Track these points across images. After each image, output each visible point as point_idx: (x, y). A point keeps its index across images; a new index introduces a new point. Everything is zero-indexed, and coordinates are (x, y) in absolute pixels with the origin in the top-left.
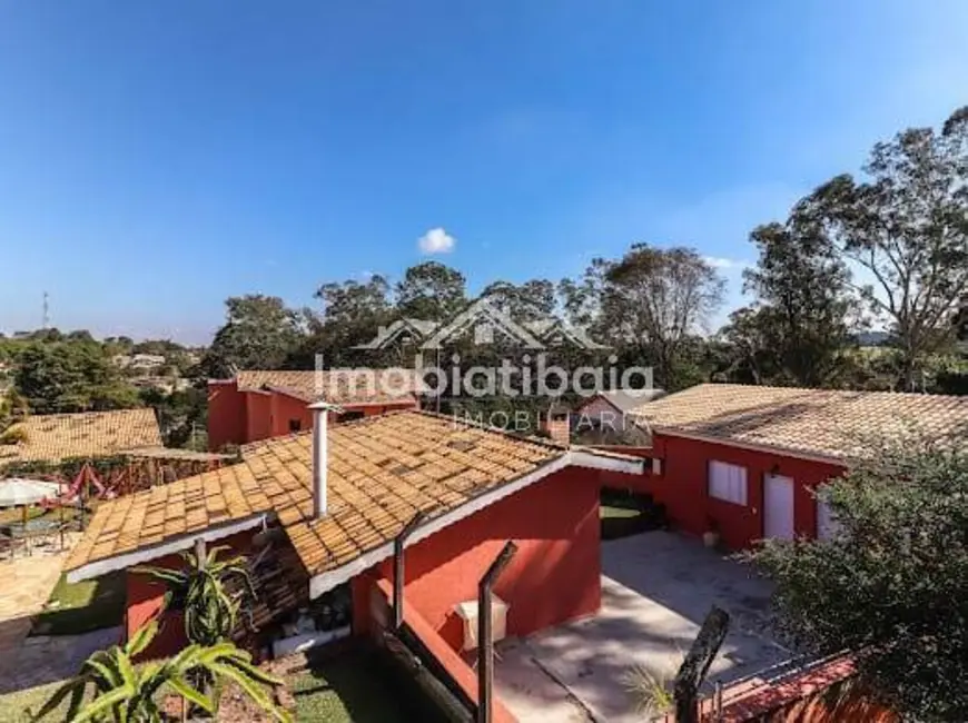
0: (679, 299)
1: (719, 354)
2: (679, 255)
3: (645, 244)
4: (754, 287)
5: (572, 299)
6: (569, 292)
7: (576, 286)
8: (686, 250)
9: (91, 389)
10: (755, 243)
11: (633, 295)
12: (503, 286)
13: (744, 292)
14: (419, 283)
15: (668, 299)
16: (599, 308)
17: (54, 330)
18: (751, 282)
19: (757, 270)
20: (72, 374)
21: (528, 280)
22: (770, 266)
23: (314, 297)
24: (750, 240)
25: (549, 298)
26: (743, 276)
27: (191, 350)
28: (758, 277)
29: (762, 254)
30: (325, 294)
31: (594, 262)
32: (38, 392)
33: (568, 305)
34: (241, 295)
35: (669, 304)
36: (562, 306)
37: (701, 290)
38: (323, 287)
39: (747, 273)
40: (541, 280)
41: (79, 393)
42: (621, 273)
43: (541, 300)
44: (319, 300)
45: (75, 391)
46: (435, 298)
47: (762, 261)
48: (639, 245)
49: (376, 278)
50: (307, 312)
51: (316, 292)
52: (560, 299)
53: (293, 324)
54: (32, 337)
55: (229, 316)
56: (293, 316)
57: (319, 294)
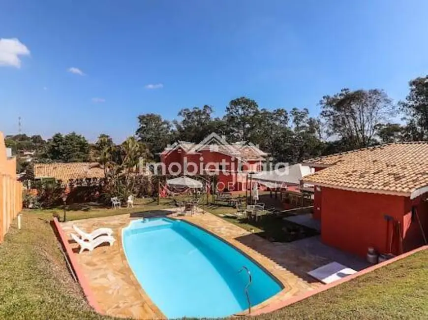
3: (348, 89)
5: (296, 118)
6: (296, 114)
9: (83, 156)
14: (237, 107)
17: (24, 135)
23: (178, 115)
25: (286, 117)
30: (182, 114)
32: (60, 157)
33: (294, 121)
34: (145, 114)
36: (292, 122)
38: (182, 111)
40: (281, 109)
41: (78, 158)
43: (282, 119)
44: (181, 116)
45: (77, 157)
49: (206, 106)
50: (175, 122)
51: (178, 113)
52: (291, 118)
53: (168, 127)
54: (15, 138)
55: (139, 124)
56: (168, 124)
57: (180, 114)
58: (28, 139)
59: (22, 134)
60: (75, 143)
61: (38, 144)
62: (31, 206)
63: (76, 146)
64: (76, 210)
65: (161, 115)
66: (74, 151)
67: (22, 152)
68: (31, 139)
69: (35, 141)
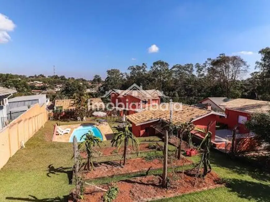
0: (234, 71)
1: (245, 87)
2: (235, 58)
3: (224, 54)
4: (259, 67)
5: (199, 69)
6: (198, 67)
7: (201, 65)
8: (237, 57)
10: (260, 54)
11: (219, 69)
12: (178, 65)
13: (255, 68)
14: (157, 66)
15: (230, 70)
16: (207, 72)
17: (57, 76)
18: (258, 65)
19: (261, 61)
20: (76, 89)
21: (186, 64)
22: (265, 61)
23: (127, 69)
24: (259, 53)
25: (192, 69)
26: (256, 64)
27: (88, 81)
28: (261, 64)
29: (262, 57)
31: (208, 59)
33: (197, 71)
34: (110, 69)
35: (230, 72)
37: (241, 68)
38: (130, 67)
39: (257, 63)
40: (190, 64)
42: (216, 63)
43: (190, 70)
44: (129, 70)
46: (161, 70)
47: (262, 59)
48: (222, 54)
49: (143, 64)
50: (126, 74)
52: (195, 69)
53: (122, 77)
54: (52, 77)
55: (108, 75)
56: (122, 75)
57: (129, 69)
58: (58, 78)
59: (55, 75)
60: (76, 86)
61: (63, 81)
62: (51, 119)
63: (76, 87)
64: (64, 121)
65: (120, 70)
66: (76, 90)
67: (56, 85)
68: (60, 77)
69: (62, 79)
